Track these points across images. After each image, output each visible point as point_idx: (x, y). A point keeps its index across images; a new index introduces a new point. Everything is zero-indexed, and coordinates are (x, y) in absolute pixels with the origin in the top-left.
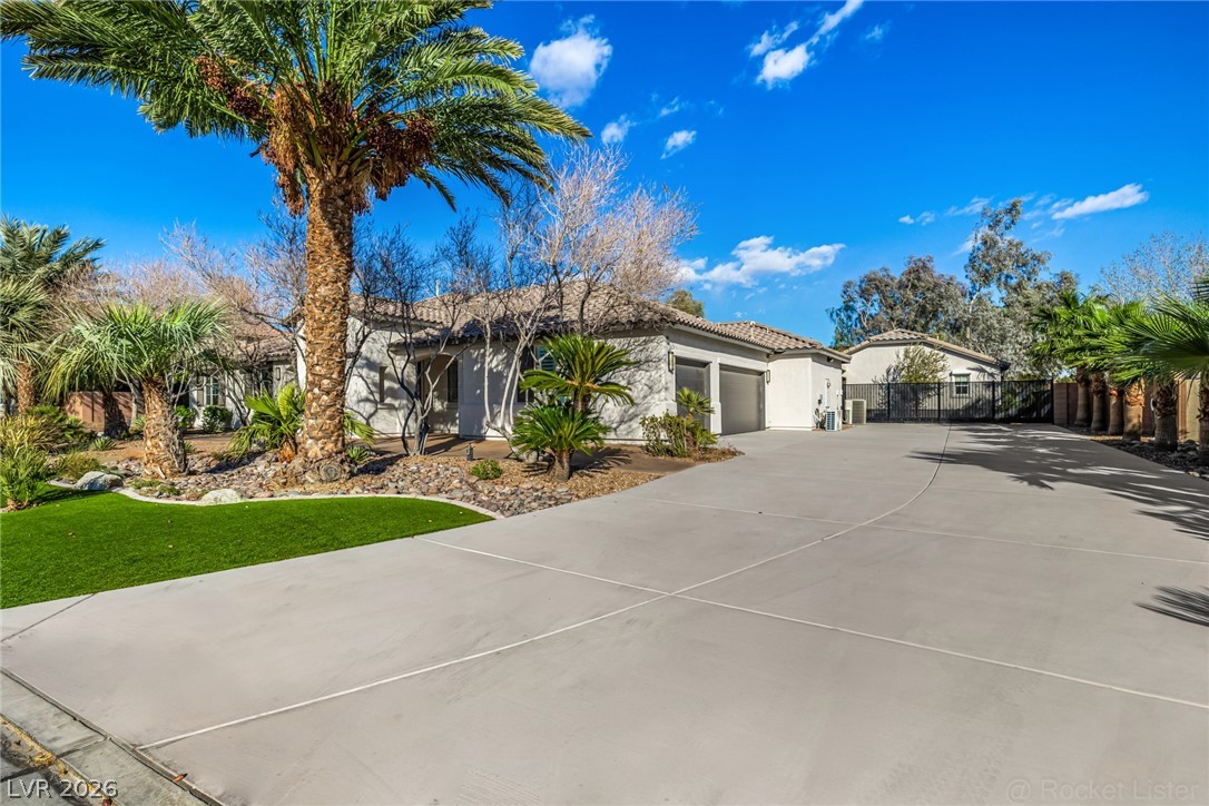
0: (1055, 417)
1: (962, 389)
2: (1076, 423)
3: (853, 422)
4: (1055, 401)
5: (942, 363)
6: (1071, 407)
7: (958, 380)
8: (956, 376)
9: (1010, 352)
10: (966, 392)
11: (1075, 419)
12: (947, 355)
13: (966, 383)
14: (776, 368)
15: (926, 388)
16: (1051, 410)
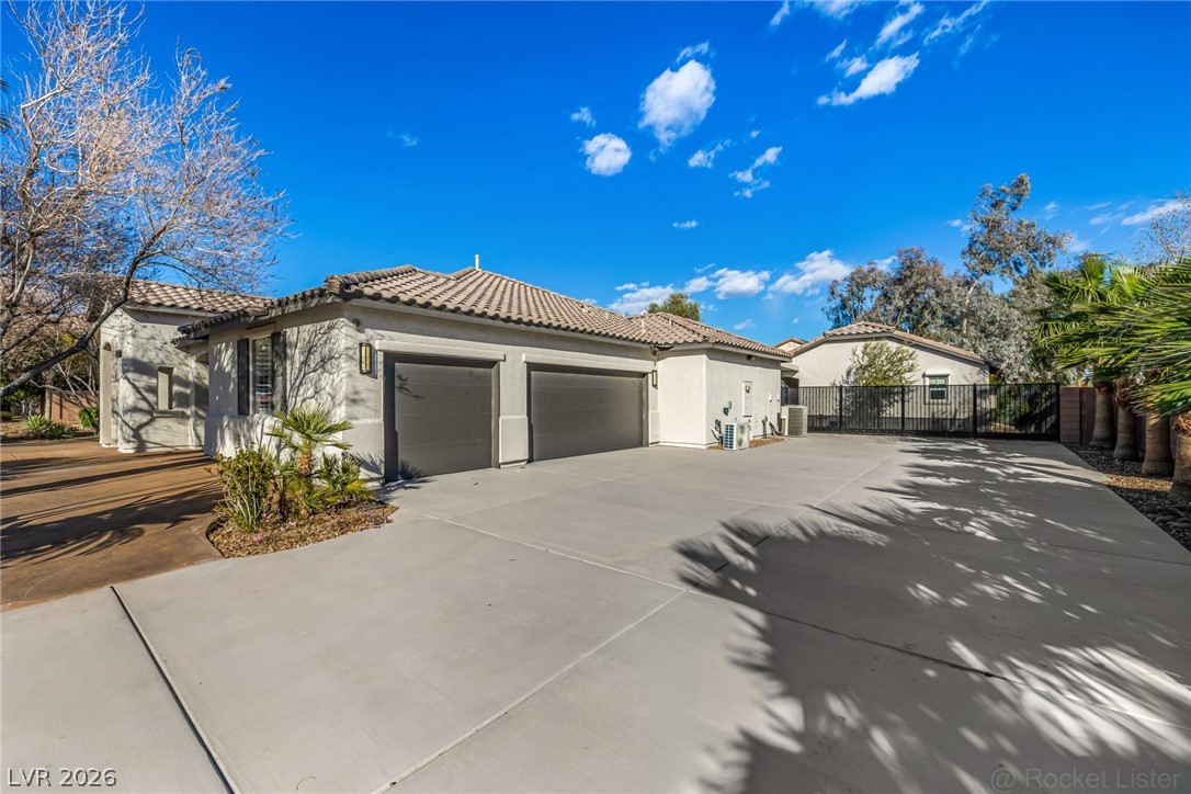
0: (1062, 432)
1: (938, 393)
2: (1092, 443)
3: (789, 434)
4: (1062, 412)
5: (911, 362)
6: (1086, 421)
7: (934, 382)
8: (931, 377)
9: (1013, 348)
10: (943, 398)
11: (1090, 438)
12: (918, 352)
13: (945, 386)
14: (666, 368)
15: (888, 392)
16: (1057, 425)
